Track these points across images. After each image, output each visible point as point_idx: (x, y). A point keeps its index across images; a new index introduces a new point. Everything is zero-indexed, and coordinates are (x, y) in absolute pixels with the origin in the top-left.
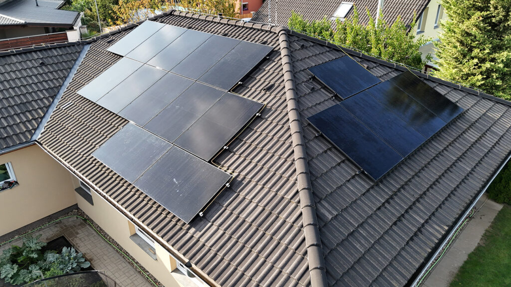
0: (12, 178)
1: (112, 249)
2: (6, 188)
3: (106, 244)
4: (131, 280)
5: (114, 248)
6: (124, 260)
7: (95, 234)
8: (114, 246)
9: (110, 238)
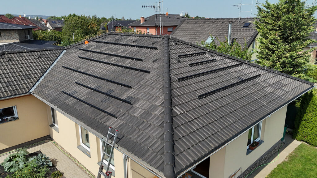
0: (16, 116)
1: (67, 157)
2: (11, 120)
3: (63, 154)
4: (75, 172)
5: (68, 157)
6: (73, 163)
7: (58, 150)
8: (68, 156)
9: (67, 152)
